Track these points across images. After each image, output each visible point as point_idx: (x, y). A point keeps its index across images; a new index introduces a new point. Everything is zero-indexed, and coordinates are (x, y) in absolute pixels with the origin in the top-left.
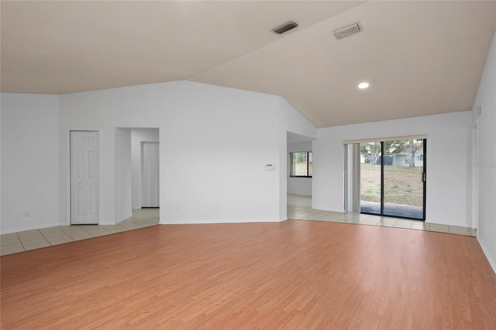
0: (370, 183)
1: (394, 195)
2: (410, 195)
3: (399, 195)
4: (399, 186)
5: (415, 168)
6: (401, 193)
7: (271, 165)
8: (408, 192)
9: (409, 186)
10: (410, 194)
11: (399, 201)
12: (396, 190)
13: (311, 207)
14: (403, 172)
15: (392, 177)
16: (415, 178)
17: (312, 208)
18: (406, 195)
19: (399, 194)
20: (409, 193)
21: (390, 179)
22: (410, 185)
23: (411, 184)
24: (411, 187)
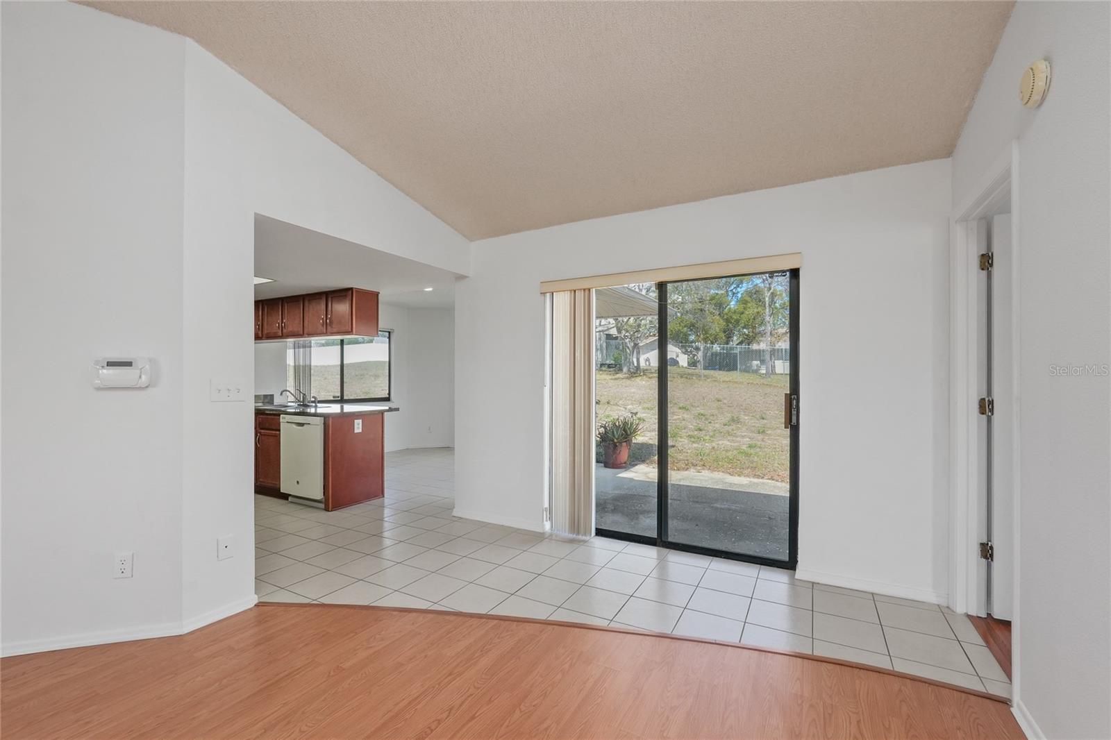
0: (683, 411)
1: (728, 443)
2: (763, 443)
3: (737, 442)
4: (744, 417)
5: (776, 377)
6: (743, 437)
7: (129, 364)
8: (759, 433)
9: (763, 419)
10: (763, 440)
11: (734, 466)
12: (733, 430)
13: (451, 508)
14: (755, 385)
15: (731, 398)
16: (776, 399)
17: (456, 513)
18: (753, 442)
19: (738, 439)
20: (760, 437)
21: (725, 401)
22: (764, 416)
23: (768, 412)
24: (765, 421)
